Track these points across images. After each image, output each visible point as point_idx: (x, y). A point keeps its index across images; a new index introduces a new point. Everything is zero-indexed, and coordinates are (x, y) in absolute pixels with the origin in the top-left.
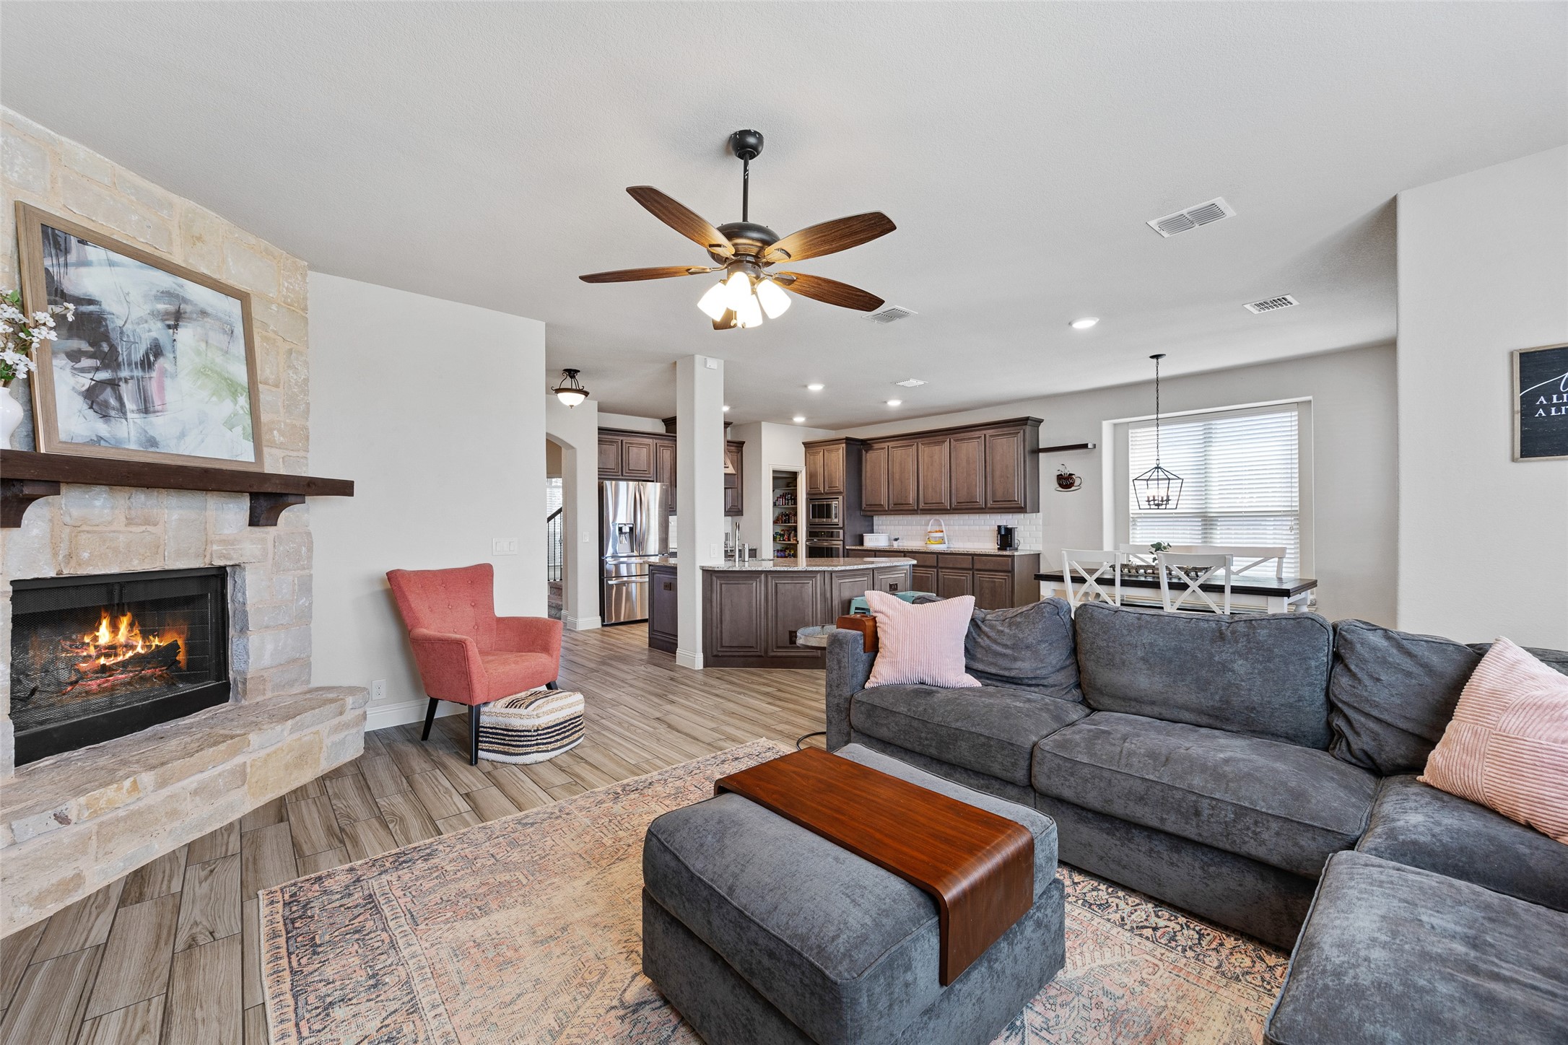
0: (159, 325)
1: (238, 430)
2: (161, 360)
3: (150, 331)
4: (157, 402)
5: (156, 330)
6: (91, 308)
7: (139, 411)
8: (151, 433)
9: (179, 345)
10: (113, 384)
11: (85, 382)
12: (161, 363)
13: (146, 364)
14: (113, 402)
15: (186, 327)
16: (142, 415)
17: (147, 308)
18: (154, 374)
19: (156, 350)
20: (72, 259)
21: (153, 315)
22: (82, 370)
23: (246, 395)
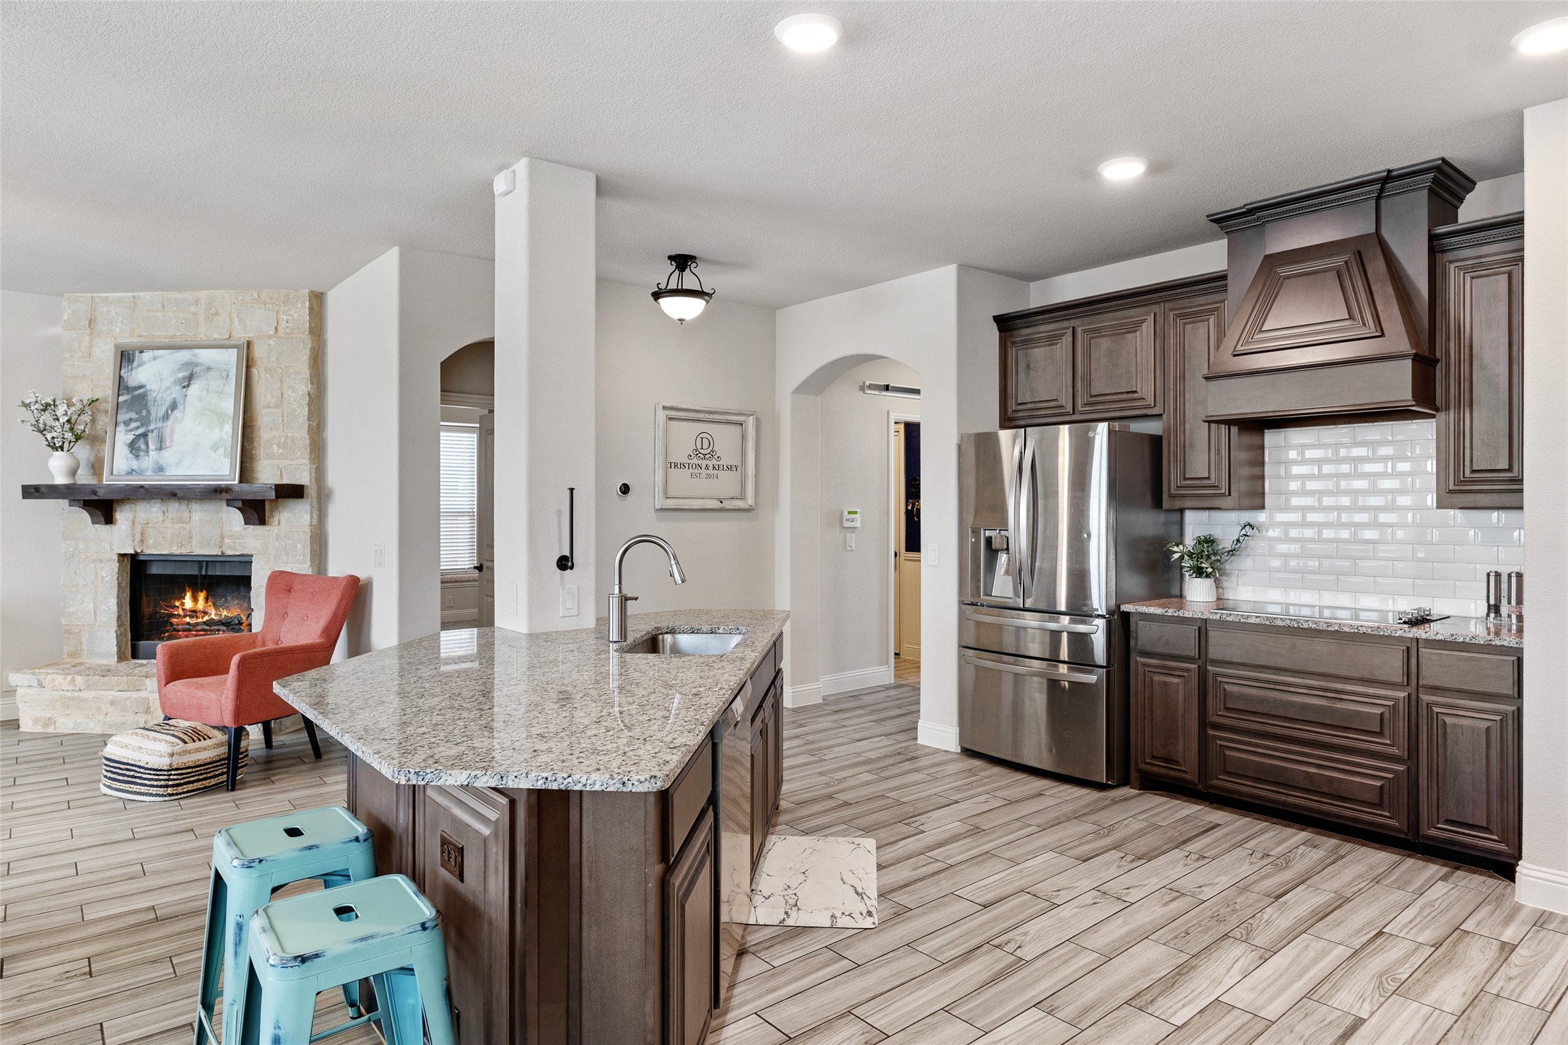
0: (178, 388)
1: (221, 451)
2: (175, 412)
3: (171, 394)
4: (168, 441)
5: (176, 392)
6: (141, 391)
7: (157, 449)
8: (161, 463)
9: (188, 398)
10: (145, 435)
11: (131, 437)
12: (177, 413)
13: (166, 417)
14: (143, 447)
15: (195, 383)
16: (158, 452)
17: (172, 380)
18: (169, 423)
19: (174, 406)
20: (135, 364)
21: (175, 382)
22: (131, 431)
23: (231, 422)
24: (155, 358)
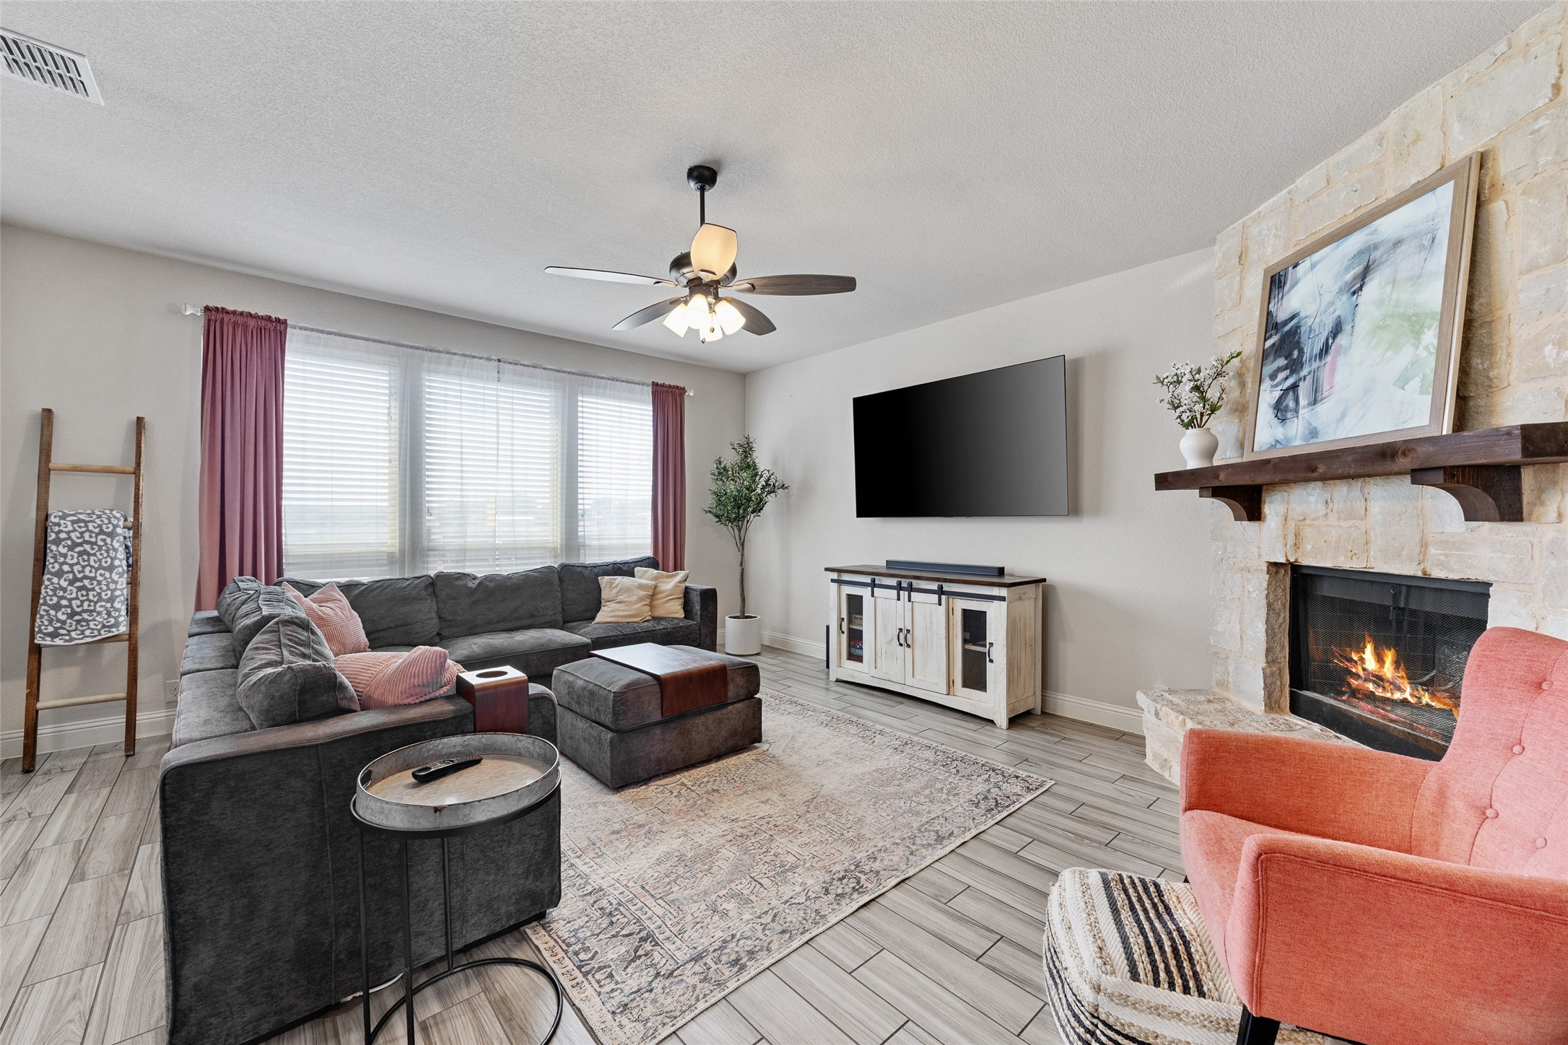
0: (1345, 298)
1: (1415, 383)
2: (1339, 338)
3: (1335, 311)
4: (1326, 387)
5: (1341, 305)
6: (1293, 323)
7: (1310, 405)
8: (1314, 424)
9: (1360, 309)
10: (1294, 387)
11: (1277, 394)
12: (1342, 340)
13: (1325, 350)
14: (1291, 404)
15: (1371, 280)
16: (1311, 407)
17: (1336, 288)
18: (1329, 358)
19: (1337, 330)
20: (1287, 288)
21: (1341, 291)
22: (1277, 386)
23: (1436, 324)
24: (1313, 266)
